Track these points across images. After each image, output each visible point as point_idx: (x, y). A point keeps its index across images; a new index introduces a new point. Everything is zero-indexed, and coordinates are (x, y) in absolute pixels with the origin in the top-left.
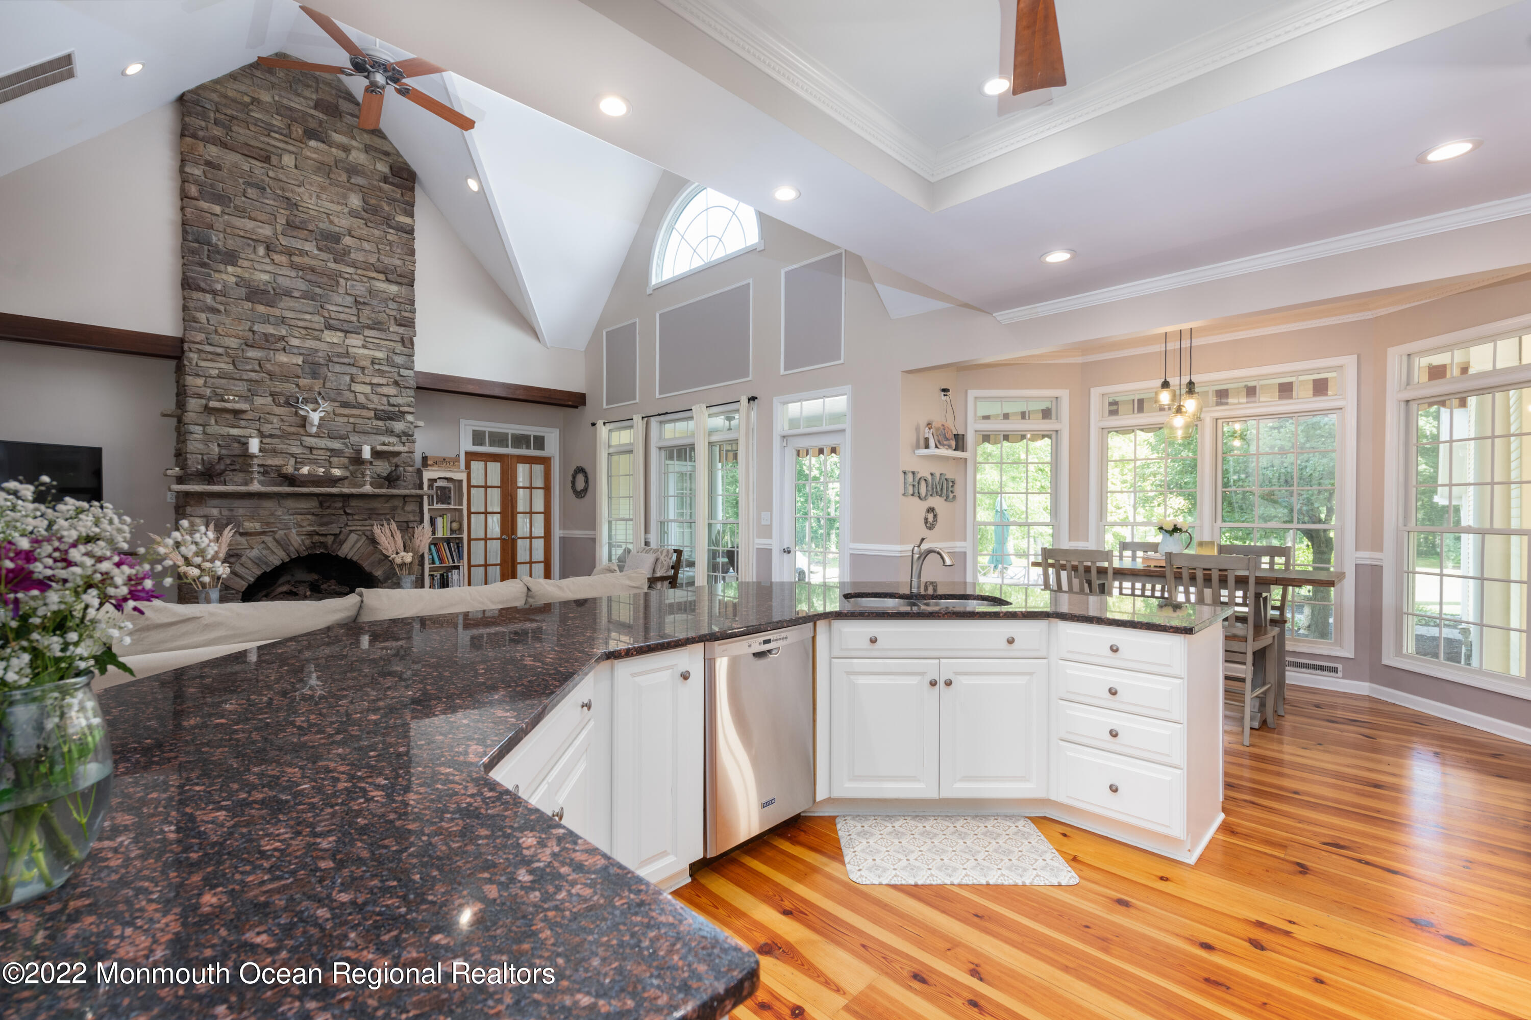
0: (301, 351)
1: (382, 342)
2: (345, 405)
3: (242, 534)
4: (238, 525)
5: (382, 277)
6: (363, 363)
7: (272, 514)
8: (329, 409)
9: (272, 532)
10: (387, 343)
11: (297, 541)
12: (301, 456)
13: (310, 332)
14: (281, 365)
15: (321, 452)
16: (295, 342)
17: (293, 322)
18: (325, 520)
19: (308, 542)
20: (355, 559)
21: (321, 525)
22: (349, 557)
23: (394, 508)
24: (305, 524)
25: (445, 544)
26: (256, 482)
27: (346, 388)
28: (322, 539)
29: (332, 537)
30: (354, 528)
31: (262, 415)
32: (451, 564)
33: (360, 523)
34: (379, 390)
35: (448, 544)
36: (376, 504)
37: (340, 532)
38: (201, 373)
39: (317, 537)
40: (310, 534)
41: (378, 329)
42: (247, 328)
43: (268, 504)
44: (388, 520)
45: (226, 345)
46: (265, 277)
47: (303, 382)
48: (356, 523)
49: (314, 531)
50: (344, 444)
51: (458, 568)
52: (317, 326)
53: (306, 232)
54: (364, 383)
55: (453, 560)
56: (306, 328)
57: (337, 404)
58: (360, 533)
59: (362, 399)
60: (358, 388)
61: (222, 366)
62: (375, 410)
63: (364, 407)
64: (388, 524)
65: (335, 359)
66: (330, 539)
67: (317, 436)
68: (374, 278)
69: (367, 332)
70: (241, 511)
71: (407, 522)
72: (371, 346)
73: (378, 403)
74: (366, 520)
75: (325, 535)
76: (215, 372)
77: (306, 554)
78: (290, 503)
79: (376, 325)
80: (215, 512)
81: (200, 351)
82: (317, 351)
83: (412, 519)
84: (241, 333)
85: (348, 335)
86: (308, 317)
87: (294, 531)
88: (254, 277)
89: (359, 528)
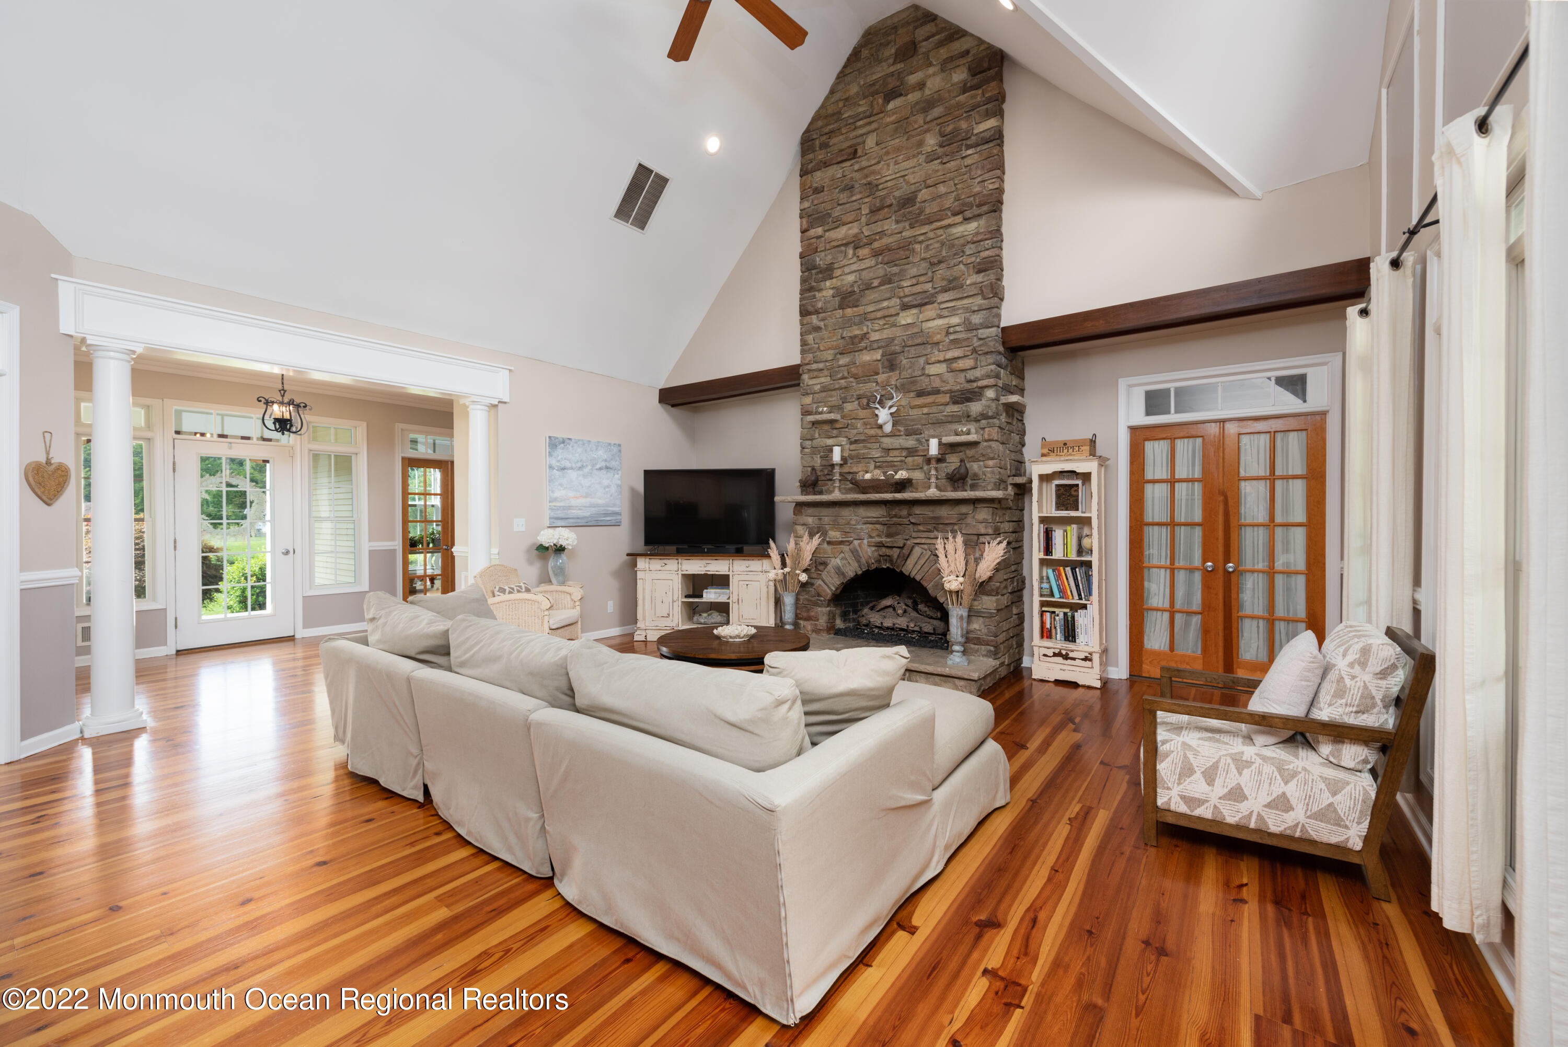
0: (880, 344)
1: (959, 303)
2: (920, 394)
3: (829, 543)
4: (825, 534)
5: (959, 218)
6: (937, 338)
7: (848, 524)
8: (903, 403)
9: (848, 541)
10: (965, 301)
11: (868, 552)
12: (881, 459)
13: (889, 318)
14: (864, 365)
15: (896, 453)
16: (875, 336)
17: (873, 316)
18: (893, 529)
19: (876, 554)
20: (918, 578)
21: (888, 536)
22: (912, 575)
23: (963, 516)
24: (874, 535)
25: (1068, 569)
26: (837, 491)
27: (920, 373)
28: (888, 552)
29: (898, 551)
30: (918, 541)
31: (850, 422)
32: (1076, 600)
33: (925, 535)
34: (955, 365)
35: (1073, 570)
36: (944, 512)
37: (905, 545)
38: (809, 391)
39: (884, 549)
40: (880, 545)
41: (954, 289)
42: (839, 337)
43: (846, 512)
44: (954, 532)
45: (824, 360)
46: (851, 278)
47: (881, 378)
48: (920, 534)
49: (881, 542)
50: (918, 440)
51: (1084, 607)
52: (892, 311)
53: (886, 210)
54: (939, 362)
55: (1079, 595)
56: (884, 317)
57: (912, 394)
58: (926, 547)
59: (937, 383)
60: (933, 370)
61: (823, 380)
62: (951, 391)
63: (937, 392)
64: (954, 537)
65: (910, 343)
66: (895, 553)
67: (892, 435)
68: (950, 226)
69: (941, 297)
70: (826, 520)
71: (979, 535)
72: (945, 313)
73: (956, 383)
74: (930, 531)
75: (892, 547)
76: (817, 388)
77: (873, 567)
78: (862, 511)
79: (953, 284)
80: (810, 520)
81: (810, 370)
82: (893, 339)
83: (983, 531)
84: (835, 343)
85: (923, 308)
86: (885, 304)
87: (865, 541)
88: (845, 282)
89: (923, 541)
